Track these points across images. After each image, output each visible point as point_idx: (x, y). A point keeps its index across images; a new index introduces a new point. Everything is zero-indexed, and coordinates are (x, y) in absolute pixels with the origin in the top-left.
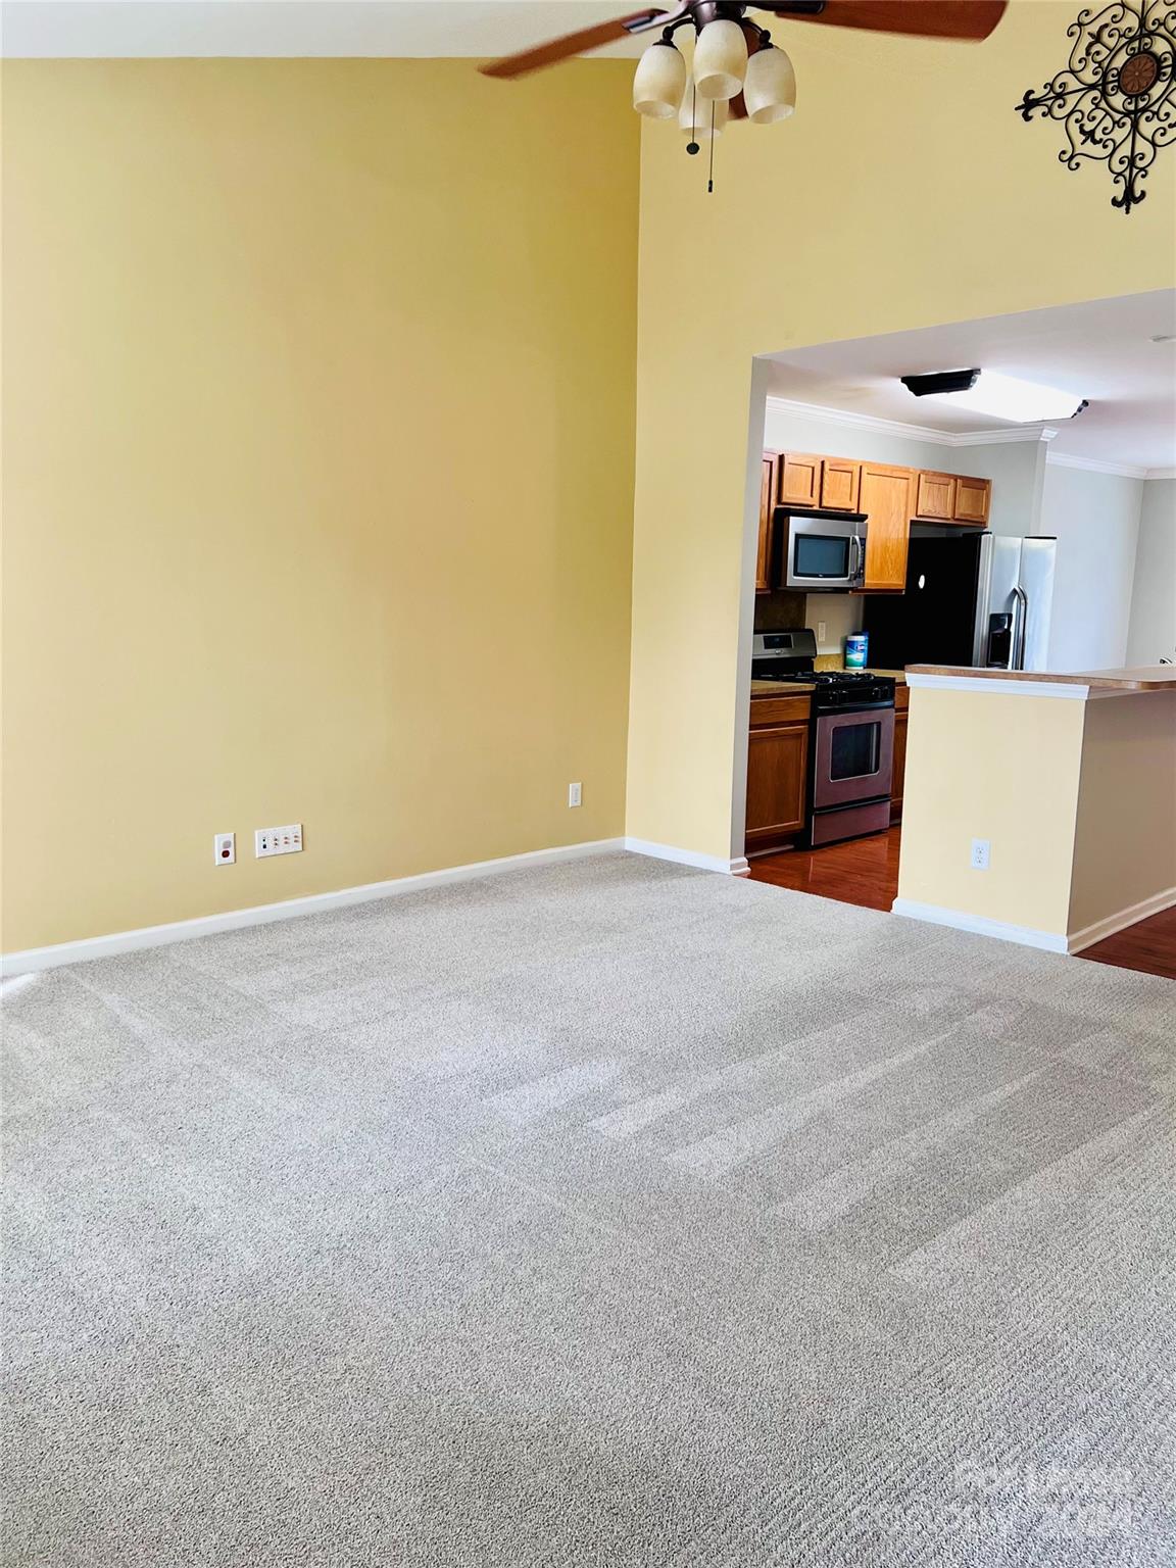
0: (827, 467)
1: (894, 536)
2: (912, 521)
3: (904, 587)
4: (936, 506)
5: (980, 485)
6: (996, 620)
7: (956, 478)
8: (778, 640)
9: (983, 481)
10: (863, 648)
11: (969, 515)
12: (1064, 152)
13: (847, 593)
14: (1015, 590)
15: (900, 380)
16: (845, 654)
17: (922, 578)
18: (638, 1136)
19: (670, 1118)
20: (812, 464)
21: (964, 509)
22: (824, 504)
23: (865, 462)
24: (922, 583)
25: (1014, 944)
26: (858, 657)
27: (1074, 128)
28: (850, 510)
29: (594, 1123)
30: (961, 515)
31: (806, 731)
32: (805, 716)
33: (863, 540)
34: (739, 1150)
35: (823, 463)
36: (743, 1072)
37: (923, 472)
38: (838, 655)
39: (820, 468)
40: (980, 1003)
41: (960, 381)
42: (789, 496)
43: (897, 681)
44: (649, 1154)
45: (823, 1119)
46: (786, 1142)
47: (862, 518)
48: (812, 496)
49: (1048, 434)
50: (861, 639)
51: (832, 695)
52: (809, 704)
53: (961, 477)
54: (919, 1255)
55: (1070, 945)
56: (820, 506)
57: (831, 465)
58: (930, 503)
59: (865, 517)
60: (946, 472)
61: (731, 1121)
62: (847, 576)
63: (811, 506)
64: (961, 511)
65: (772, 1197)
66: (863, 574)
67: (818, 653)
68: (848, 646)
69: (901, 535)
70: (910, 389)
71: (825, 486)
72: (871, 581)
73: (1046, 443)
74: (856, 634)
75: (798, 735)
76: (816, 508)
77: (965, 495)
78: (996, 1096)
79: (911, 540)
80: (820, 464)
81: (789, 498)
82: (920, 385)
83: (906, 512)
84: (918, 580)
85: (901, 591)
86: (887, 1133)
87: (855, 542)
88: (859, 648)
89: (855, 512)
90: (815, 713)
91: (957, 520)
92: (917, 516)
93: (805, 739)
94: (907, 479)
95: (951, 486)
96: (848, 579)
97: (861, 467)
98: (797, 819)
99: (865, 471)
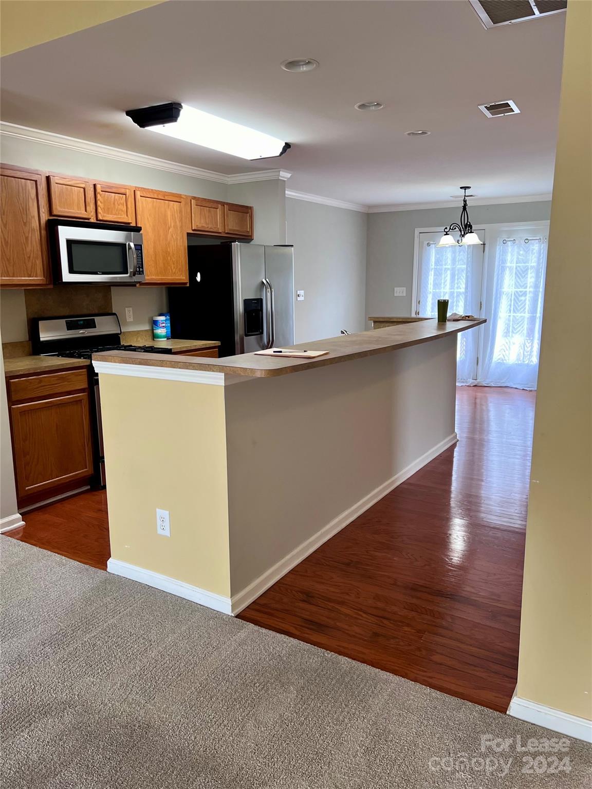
0: (99, 189)
2: (188, 233)
3: (188, 281)
4: (208, 223)
5: (245, 211)
6: (250, 303)
7: (223, 204)
8: (82, 322)
9: (247, 207)
10: (163, 325)
11: (237, 231)
13: (135, 286)
14: (262, 282)
15: (124, 113)
16: (153, 330)
17: (199, 274)
20: (83, 186)
21: (233, 226)
23: (139, 188)
24: (199, 278)
26: (161, 331)
28: (129, 223)
30: (230, 230)
31: (86, 397)
32: (84, 385)
33: (139, 247)
35: (95, 185)
37: (194, 198)
38: (146, 331)
39: (92, 189)
42: (60, 209)
47: (137, 229)
48: (86, 211)
49: (284, 175)
50: (162, 318)
52: (86, 375)
53: (228, 204)
55: (234, 607)
56: (97, 220)
57: (105, 188)
58: (203, 221)
59: (141, 229)
60: (214, 199)
62: (127, 274)
63: (89, 219)
64: (230, 227)
66: (143, 271)
67: (122, 331)
68: (155, 323)
69: (180, 244)
70: (135, 121)
71: (99, 203)
72: (154, 276)
73: (284, 181)
76: (93, 220)
77: (232, 215)
79: (188, 246)
80: (92, 186)
81: (59, 211)
82: (140, 117)
83: (181, 227)
84: (196, 276)
85: (186, 284)
87: (130, 248)
88: (161, 325)
89: (133, 224)
90: (92, 383)
91: (227, 233)
92: (193, 230)
93: (86, 402)
94: (180, 202)
95: (219, 211)
96: (129, 274)
97: (134, 191)
98: (86, 468)
99: (138, 194)
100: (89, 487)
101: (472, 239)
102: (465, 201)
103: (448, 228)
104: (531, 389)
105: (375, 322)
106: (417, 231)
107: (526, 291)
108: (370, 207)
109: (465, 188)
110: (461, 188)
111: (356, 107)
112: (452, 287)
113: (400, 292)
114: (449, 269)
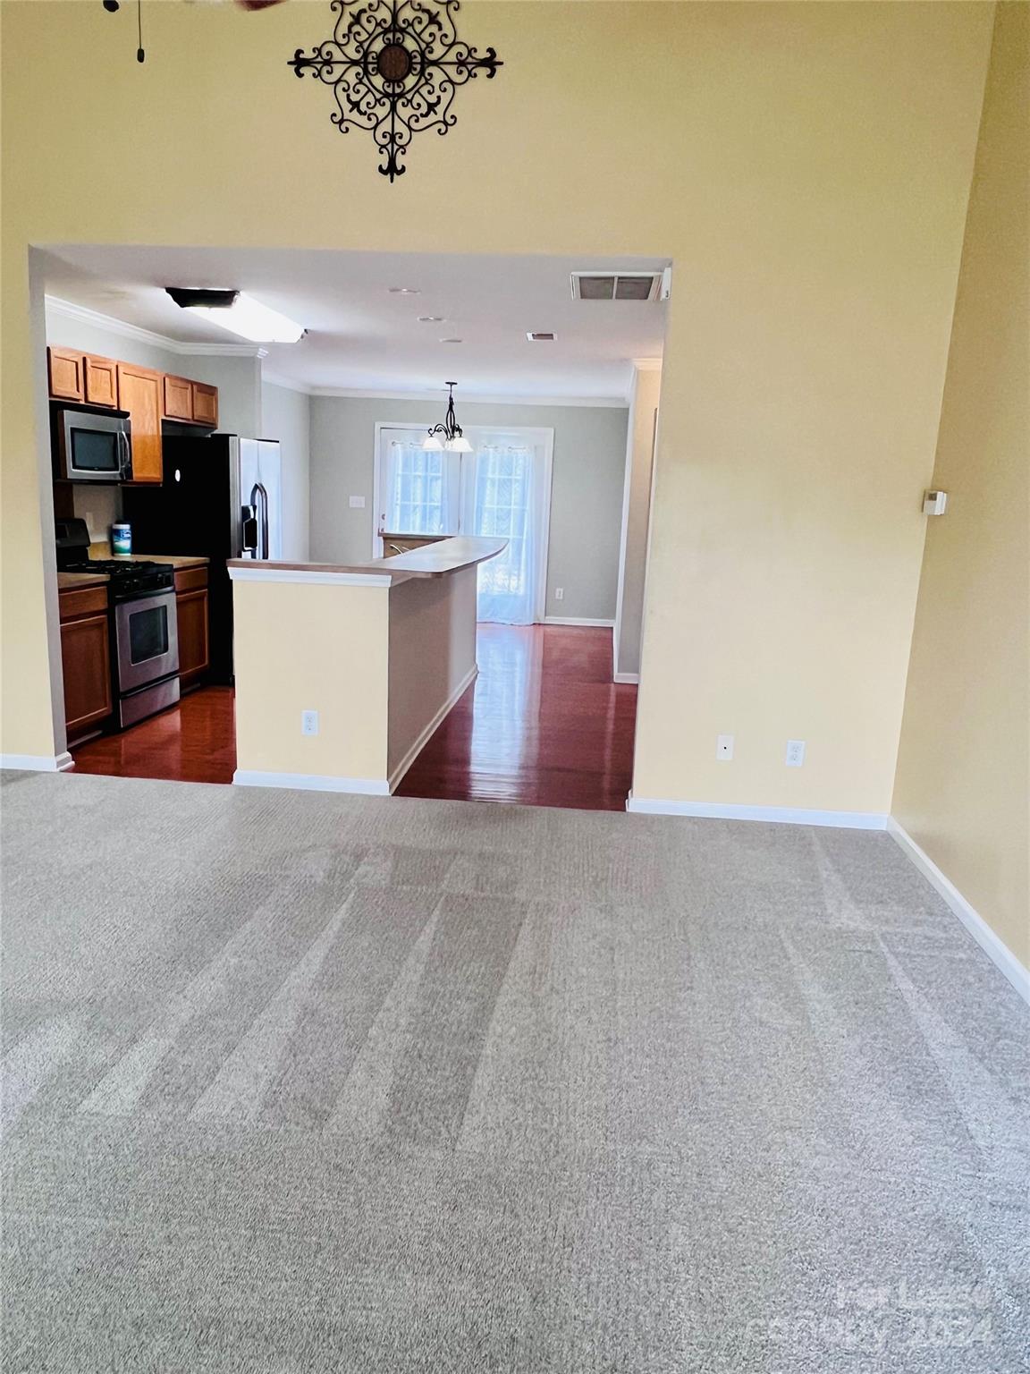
0: (89, 364)
1: (150, 433)
2: (163, 420)
3: (162, 480)
4: (179, 408)
5: (209, 391)
6: (245, 511)
7: (192, 383)
9: (212, 387)
12: (334, 115)
13: (117, 485)
14: (256, 485)
15: (165, 290)
16: (112, 542)
17: (178, 472)
18: (146, 1101)
19: (165, 1068)
20: (75, 360)
21: (200, 412)
22: (90, 399)
23: (120, 362)
24: (178, 476)
25: (349, 794)
26: (125, 544)
27: (342, 96)
28: (113, 406)
29: (87, 1105)
30: (199, 416)
31: (106, 621)
32: (104, 606)
33: (129, 436)
34: (257, 1076)
35: (84, 359)
36: (207, 986)
37: (168, 375)
38: (105, 542)
39: (82, 363)
40: (358, 857)
41: (223, 298)
42: (60, 389)
43: (174, 567)
44: (170, 1119)
45: (308, 1013)
46: (293, 1049)
47: (124, 415)
48: (77, 390)
49: (262, 353)
50: (126, 527)
51: (125, 584)
52: (106, 594)
53: (196, 383)
54: (471, 1121)
55: (390, 787)
56: (87, 401)
57: (93, 362)
58: (174, 405)
59: (126, 415)
60: (186, 377)
61: (230, 1048)
62: (118, 470)
63: (79, 401)
65: (321, 1117)
66: (131, 467)
67: (92, 541)
68: (114, 534)
69: (156, 433)
70: (175, 300)
71: (89, 382)
72: (138, 474)
73: (260, 359)
74: (119, 522)
75: (99, 625)
76: (83, 403)
77: (199, 397)
78: (424, 943)
79: (163, 436)
80: (82, 360)
81: (58, 391)
82: (184, 297)
83: (158, 412)
84: (174, 473)
85: (159, 483)
86: (370, 1009)
87: (121, 437)
88: (126, 536)
89: (115, 408)
90: (112, 603)
91: (197, 421)
92: (166, 416)
93: (106, 626)
94: (156, 381)
95: (189, 391)
96: (118, 472)
97: (117, 367)
98: (106, 706)
99: (121, 370)
100: (100, 732)
101: (460, 444)
102: (451, 399)
103: (433, 429)
104: (520, 624)
105: (385, 539)
106: (378, 425)
107: (510, 510)
108: (314, 388)
109: (452, 384)
110: (447, 383)
111: (418, 319)
112: (425, 500)
113: (357, 501)
114: (420, 476)
